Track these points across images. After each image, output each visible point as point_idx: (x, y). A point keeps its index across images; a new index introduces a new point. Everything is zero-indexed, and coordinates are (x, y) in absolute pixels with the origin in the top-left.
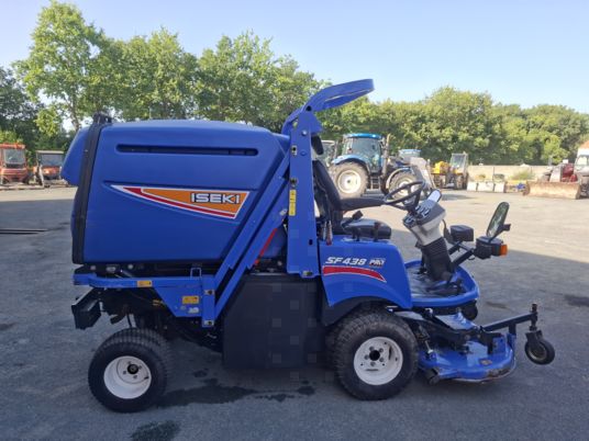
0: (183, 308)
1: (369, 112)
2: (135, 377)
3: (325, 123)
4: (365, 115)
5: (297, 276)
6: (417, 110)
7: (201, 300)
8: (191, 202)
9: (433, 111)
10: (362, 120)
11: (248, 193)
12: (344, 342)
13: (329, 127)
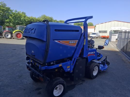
0: (67, 69)
1: (28, 19)
2: (57, 90)
3: (17, 21)
4: (27, 20)
5: (85, 57)
6: (39, 19)
7: (70, 67)
8: (69, 44)
9: (42, 20)
10: (27, 21)
11: (78, 40)
12: (92, 69)
13: (18, 22)
